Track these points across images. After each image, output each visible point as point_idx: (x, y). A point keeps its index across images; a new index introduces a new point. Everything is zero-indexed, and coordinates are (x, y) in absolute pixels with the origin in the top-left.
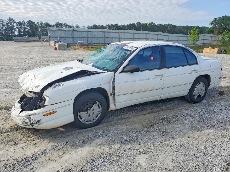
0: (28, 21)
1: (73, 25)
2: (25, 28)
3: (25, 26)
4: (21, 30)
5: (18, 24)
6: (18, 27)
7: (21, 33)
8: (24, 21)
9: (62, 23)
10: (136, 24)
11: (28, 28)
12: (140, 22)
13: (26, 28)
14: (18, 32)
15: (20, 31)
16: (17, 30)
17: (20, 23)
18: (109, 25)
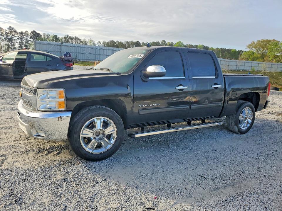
0: (32, 32)
2: (27, 39)
3: (27, 37)
4: (23, 42)
5: (19, 34)
6: (19, 38)
7: (23, 45)
8: (27, 31)
9: (72, 37)
10: (160, 43)
11: (31, 40)
12: (165, 41)
13: (29, 40)
14: (19, 44)
15: (21, 43)
16: (18, 41)
17: (22, 33)
18: (128, 42)
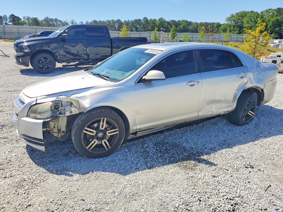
1: (67, 20)
